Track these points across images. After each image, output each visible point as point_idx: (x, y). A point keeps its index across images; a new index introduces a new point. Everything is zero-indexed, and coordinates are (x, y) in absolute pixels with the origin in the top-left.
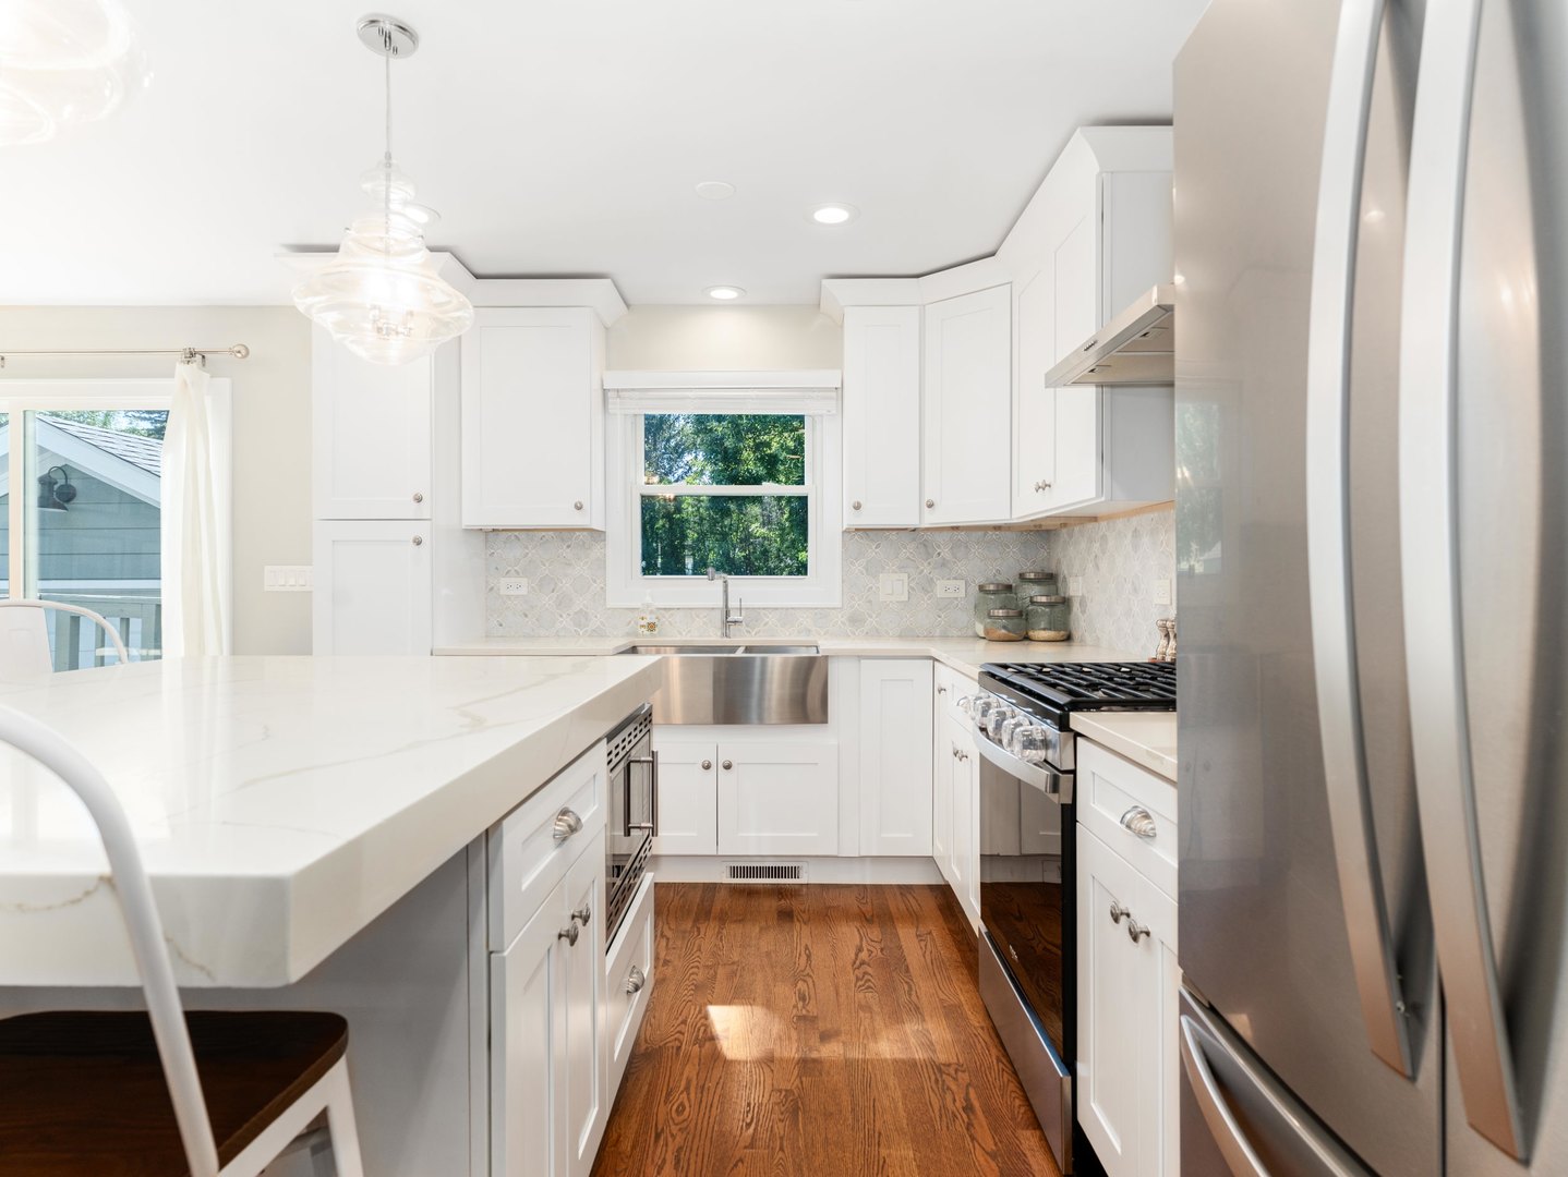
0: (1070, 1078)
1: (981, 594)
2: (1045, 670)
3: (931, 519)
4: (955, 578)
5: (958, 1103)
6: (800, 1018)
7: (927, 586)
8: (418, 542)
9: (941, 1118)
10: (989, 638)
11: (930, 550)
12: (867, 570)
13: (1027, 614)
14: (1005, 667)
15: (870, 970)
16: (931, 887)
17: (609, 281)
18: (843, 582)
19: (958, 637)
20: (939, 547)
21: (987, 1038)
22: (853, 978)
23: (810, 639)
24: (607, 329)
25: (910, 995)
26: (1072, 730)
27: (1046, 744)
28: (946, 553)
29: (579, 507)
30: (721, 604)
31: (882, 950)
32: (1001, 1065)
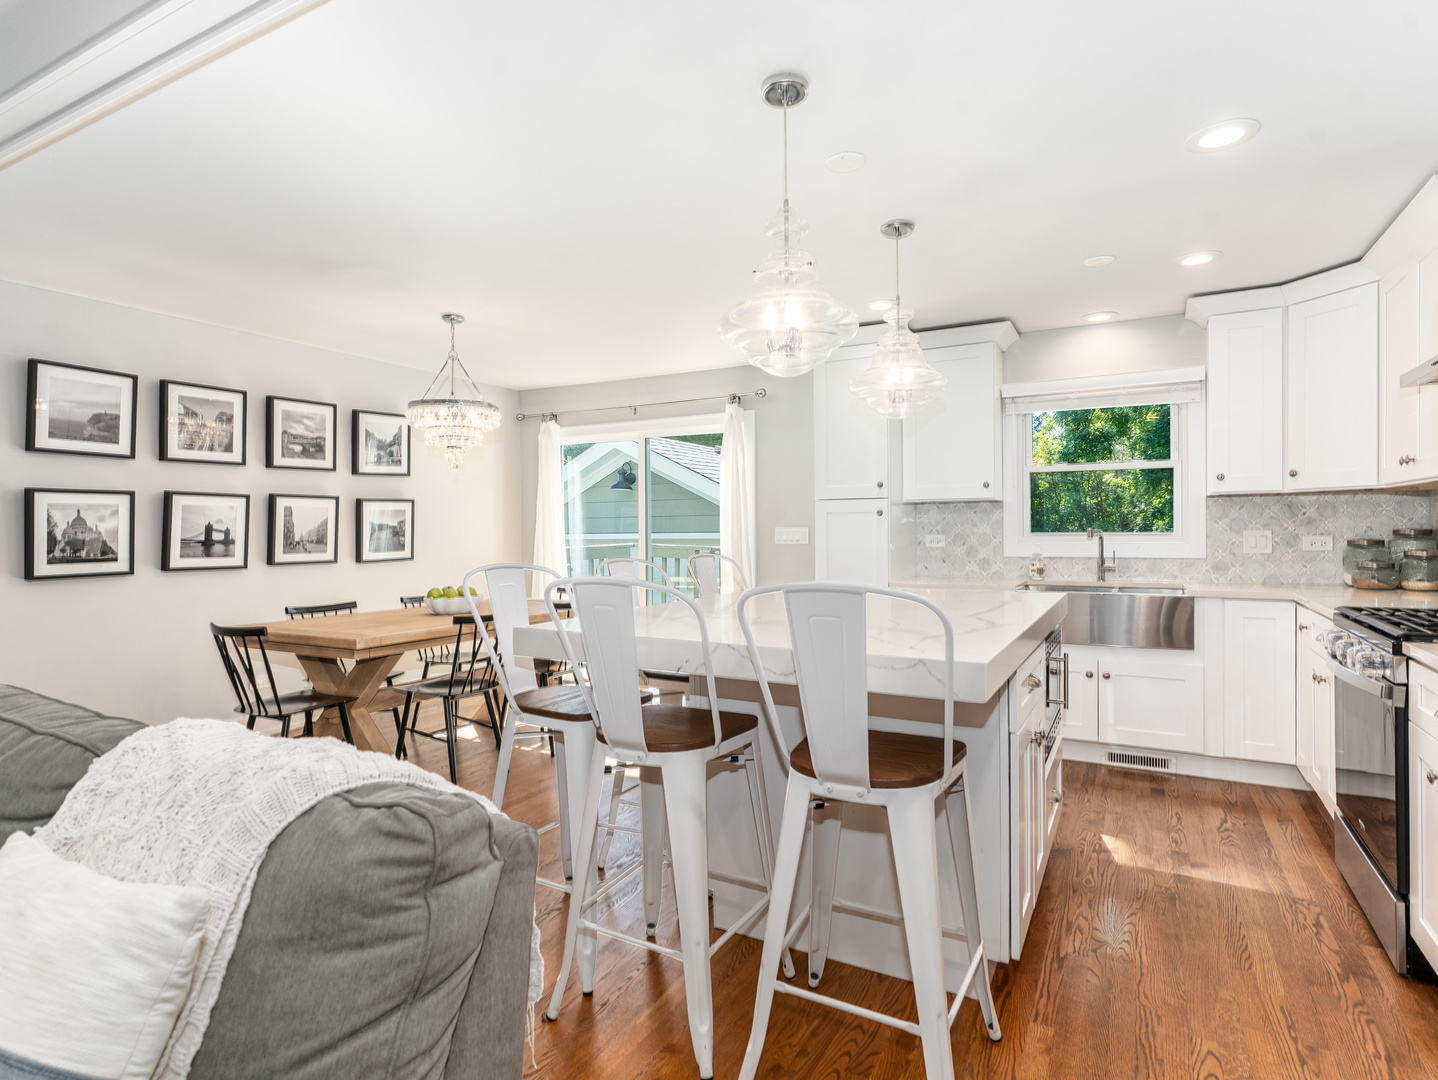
0: (1403, 904)
1: (1350, 548)
2: (1397, 613)
3: (1293, 486)
4: (1322, 534)
5: (1308, 921)
6: (1173, 852)
7: (1292, 541)
8: (880, 513)
9: (1293, 925)
10: (1357, 586)
11: (1295, 510)
12: (1231, 528)
13: (1400, 567)
14: (1359, 610)
15: (1233, 835)
16: (1295, 791)
17: (1008, 323)
18: (1207, 537)
19: (1325, 585)
20: (1304, 507)
21: (1340, 891)
22: (1219, 838)
23: (1178, 582)
24: (1003, 352)
25: (1270, 855)
26: (1404, 655)
27: (1384, 665)
28: (1312, 513)
29: (986, 485)
30: (1097, 554)
31: (1244, 825)
32: (1351, 909)
